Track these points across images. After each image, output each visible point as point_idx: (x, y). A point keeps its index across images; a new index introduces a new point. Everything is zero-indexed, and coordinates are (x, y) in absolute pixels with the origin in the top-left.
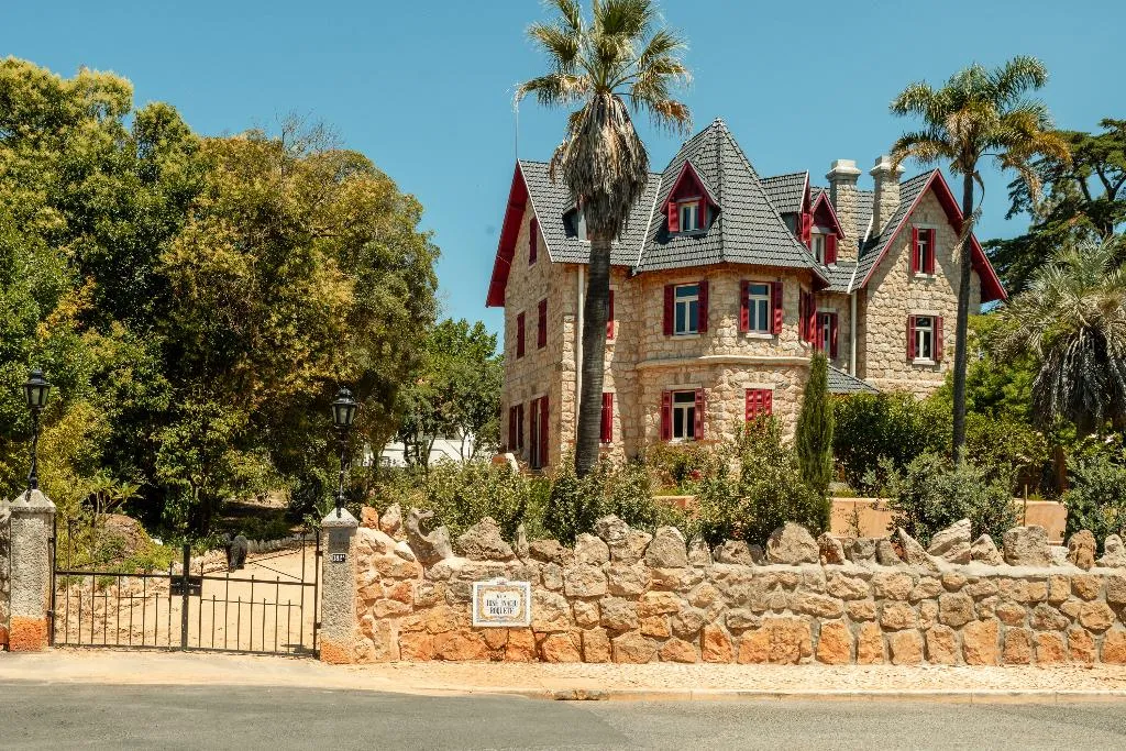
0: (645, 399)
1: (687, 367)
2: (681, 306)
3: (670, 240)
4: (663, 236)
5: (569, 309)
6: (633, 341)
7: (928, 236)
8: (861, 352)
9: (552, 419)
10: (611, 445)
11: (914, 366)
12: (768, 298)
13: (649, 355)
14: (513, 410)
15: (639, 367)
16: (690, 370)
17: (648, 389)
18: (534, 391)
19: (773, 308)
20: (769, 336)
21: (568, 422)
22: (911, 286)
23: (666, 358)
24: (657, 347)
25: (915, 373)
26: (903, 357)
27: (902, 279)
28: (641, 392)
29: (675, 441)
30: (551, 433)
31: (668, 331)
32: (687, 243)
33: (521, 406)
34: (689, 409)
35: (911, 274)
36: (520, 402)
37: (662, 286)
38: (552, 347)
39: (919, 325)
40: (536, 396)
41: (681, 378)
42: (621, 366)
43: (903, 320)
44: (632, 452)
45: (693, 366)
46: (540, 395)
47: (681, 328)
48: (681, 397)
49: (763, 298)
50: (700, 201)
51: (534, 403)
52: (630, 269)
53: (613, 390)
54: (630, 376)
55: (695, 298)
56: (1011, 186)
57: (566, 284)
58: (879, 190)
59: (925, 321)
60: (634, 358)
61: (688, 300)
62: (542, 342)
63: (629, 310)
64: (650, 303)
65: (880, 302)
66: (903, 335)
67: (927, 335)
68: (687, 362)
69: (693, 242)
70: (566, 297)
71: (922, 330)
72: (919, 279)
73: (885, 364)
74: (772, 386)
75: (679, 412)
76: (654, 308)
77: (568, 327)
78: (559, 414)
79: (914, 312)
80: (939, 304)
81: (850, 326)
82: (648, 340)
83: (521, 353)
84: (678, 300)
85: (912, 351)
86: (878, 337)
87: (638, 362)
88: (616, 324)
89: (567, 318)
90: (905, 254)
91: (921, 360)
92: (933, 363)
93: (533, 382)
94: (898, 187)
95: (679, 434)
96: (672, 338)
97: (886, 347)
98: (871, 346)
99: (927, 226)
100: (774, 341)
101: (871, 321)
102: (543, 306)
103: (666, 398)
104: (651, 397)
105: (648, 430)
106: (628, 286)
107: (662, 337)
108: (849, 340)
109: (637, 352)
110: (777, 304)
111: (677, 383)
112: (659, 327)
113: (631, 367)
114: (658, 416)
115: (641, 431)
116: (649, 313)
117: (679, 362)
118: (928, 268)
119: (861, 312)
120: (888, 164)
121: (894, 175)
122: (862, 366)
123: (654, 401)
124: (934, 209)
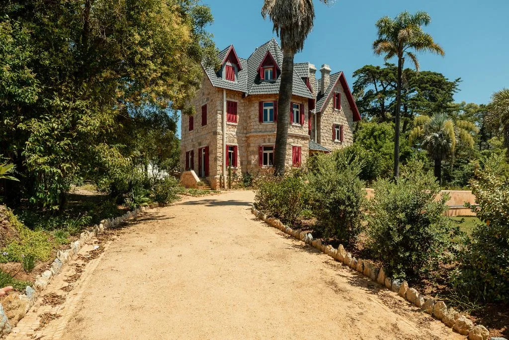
0: (251, 149)
1: (269, 136)
2: (266, 110)
3: (261, 83)
4: (258, 81)
5: (219, 108)
6: (245, 124)
7: (338, 95)
8: (319, 136)
9: (211, 157)
10: (237, 168)
11: (335, 143)
12: (299, 110)
13: (253, 130)
14: (187, 153)
15: (248, 135)
17: (252, 145)
18: (200, 144)
19: (301, 114)
20: (300, 125)
21: (220, 157)
22: (333, 113)
23: (260, 132)
24: (256, 127)
25: (335, 145)
26: (331, 139)
27: (331, 110)
28: (249, 146)
29: (264, 167)
30: (211, 163)
31: (261, 120)
32: (268, 84)
33: (192, 153)
34: (270, 154)
35: (333, 108)
36: (192, 149)
37: (258, 102)
38: (210, 125)
39: (336, 128)
40: (201, 147)
41: (267, 140)
42: (241, 135)
43: (332, 125)
44: (245, 171)
45: (271, 135)
46: (203, 146)
47: (266, 120)
48: (266, 148)
49: (297, 110)
50: (273, 68)
51: (200, 150)
52: (244, 93)
53: (237, 145)
54: (244, 139)
55: (272, 108)
56: (354, 84)
57: (218, 97)
58: (323, 77)
59: (337, 126)
60: (245, 132)
61: (268, 108)
62: (204, 123)
63: (243, 111)
64: (253, 108)
65: (324, 118)
66: (331, 131)
67: (338, 131)
68: (269, 134)
69: (270, 84)
70: (218, 103)
71: (337, 129)
72: (336, 111)
73: (326, 141)
74: (301, 145)
75: (266, 154)
76: (254, 111)
77: (219, 116)
78: (216, 153)
79: (335, 123)
80: (342, 120)
81: (314, 126)
82: (252, 124)
83: (191, 128)
84: (265, 108)
85: (334, 138)
86: (324, 131)
87: (246, 134)
88: (238, 116)
89: (219, 112)
90: (331, 101)
91: (336, 140)
92: (340, 141)
93: (200, 141)
94: (329, 76)
95: (265, 163)
96: (263, 124)
97: (326, 135)
98: (322, 134)
99: (338, 92)
100: (301, 128)
101: (322, 125)
102: (204, 108)
103: (260, 148)
104: (254, 147)
105: (253, 162)
106: (242, 101)
107: (258, 123)
108: (314, 132)
109: (246, 129)
110: (302, 112)
111: (265, 142)
112: (257, 119)
113: (244, 135)
114: (257, 156)
115: (249, 163)
116: (252, 113)
117: (265, 134)
118: (338, 107)
119: (319, 121)
120: (327, 68)
121: (328, 72)
122: (319, 142)
123: (255, 150)
124: (340, 86)
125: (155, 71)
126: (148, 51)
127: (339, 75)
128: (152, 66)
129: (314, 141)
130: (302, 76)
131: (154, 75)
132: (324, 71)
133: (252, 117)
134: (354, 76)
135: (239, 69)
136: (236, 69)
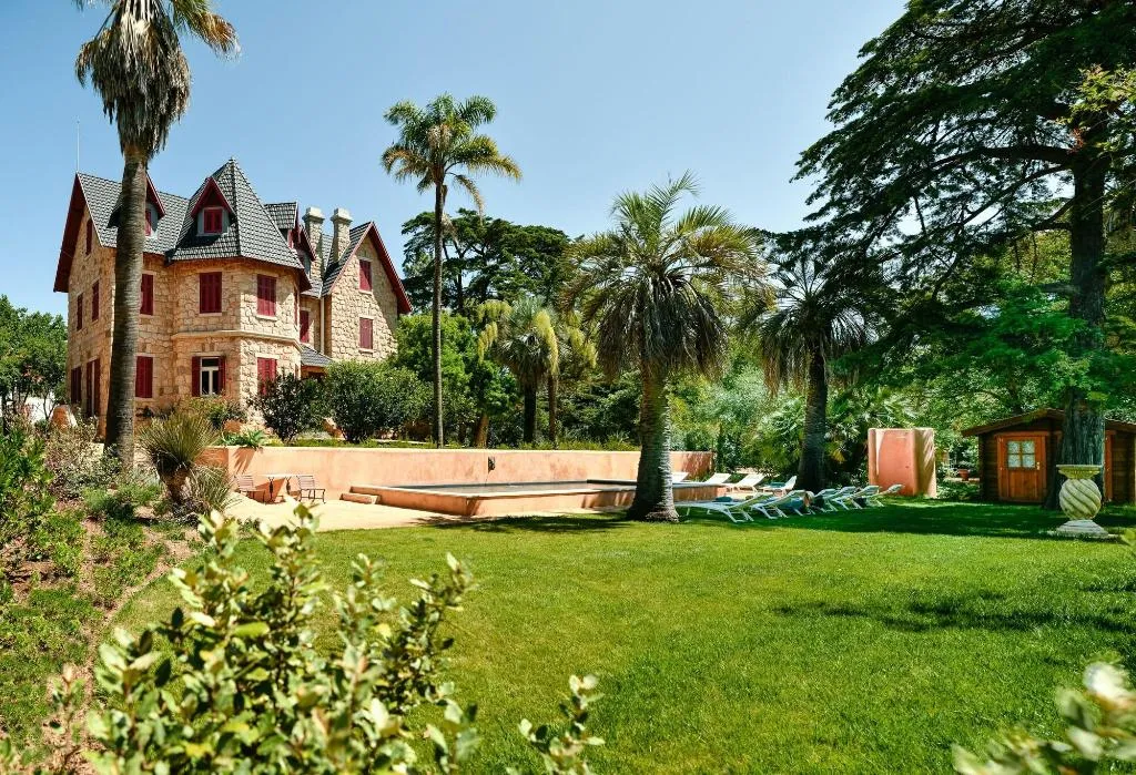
0: (179, 363)
1: (212, 338)
4: (192, 234)
6: (169, 317)
8: (328, 340)
11: (361, 352)
13: (182, 328)
14: (74, 372)
15: (173, 337)
16: (214, 341)
17: (180, 355)
18: (89, 355)
20: (274, 318)
22: (358, 297)
23: (195, 331)
24: (188, 322)
26: (354, 345)
27: (352, 292)
28: (175, 357)
30: (102, 390)
33: (79, 368)
34: (214, 372)
36: (79, 364)
38: (102, 319)
40: (91, 360)
41: (207, 347)
42: (159, 336)
43: (354, 320)
45: (217, 338)
46: (94, 358)
48: (208, 362)
51: (89, 365)
52: (166, 258)
53: (154, 356)
54: (166, 344)
58: (337, 231)
59: (366, 323)
60: (169, 330)
62: (95, 316)
63: (165, 292)
64: (182, 287)
65: (338, 306)
66: (353, 331)
68: (210, 334)
72: (363, 293)
73: (343, 349)
74: (276, 357)
75: (206, 374)
79: (360, 316)
81: (320, 321)
82: (181, 315)
83: (80, 325)
86: (339, 330)
87: (172, 334)
88: (155, 302)
90: (353, 276)
92: (371, 351)
93: (89, 348)
94: (348, 231)
95: (205, 391)
96: (200, 315)
97: (343, 337)
98: (334, 336)
99: (367, 259)
100: (276, 322)
101: (335, 319)
102: (96, 288)
103: (195, 361)
104: (184, 361)
105: (181, 389)
106: (164, 273)
107: (192, 313)
109: (172, 326)
111: (203, 350)
113: (167, 338)
114: (189, 378)
115: (175, 389)
116: (181, 295)
117: (206, 334)
119: (328, 312)
120: (341, 214)
121: (347, 222)
122: (328, 352)
123: (186, 365)
124: (370, 249)
127: (368, 229)
129: (319, 348)
130: (282, 227)
132: (337, 221)
133: (181, 303)
134: (403, 232)
135: (160, 215)
136: (154, 214)
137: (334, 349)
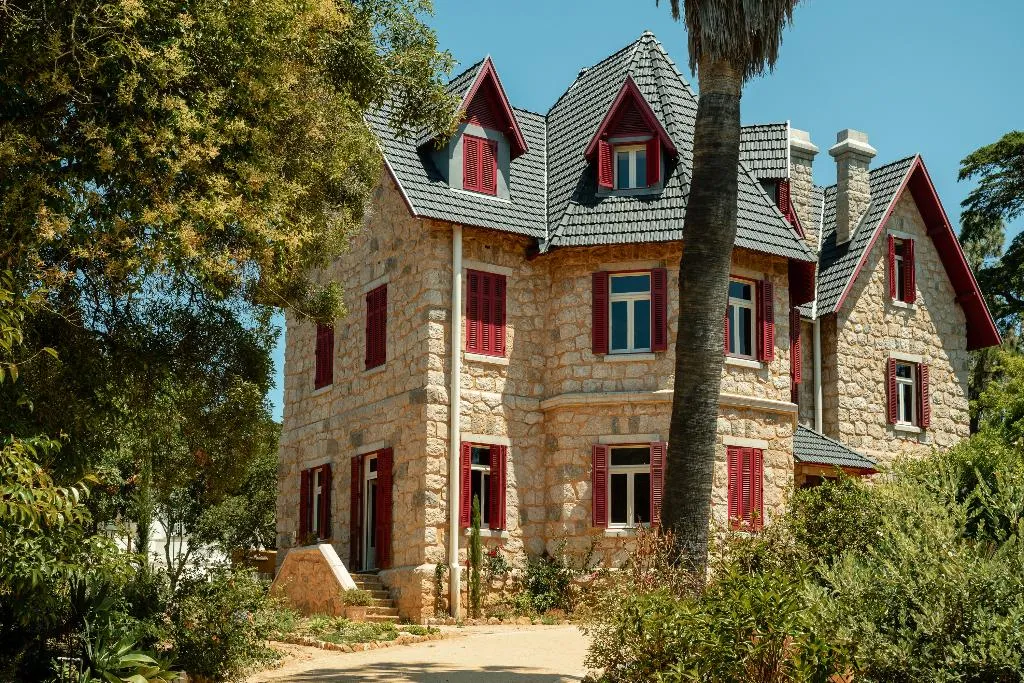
0: (561, 458)
1: (634, 405)
2: (621, 307)
3: (599, 201)
4: (588, 192)
5: (436, 298)
6: (537, 362)
7: (904, 249)
8: (831, 406)
9: (401, 492)
10: (505, 534)
11: (897, 433)
12: (751, 305)
13: (567, 385)
14: (307, 476)
15: (547, 404)
16: (639, 411)
17: (563, 442)
18: (357, 439)
19: (760, 320)
20: (756, 365)
21: (436, 491)
22: (888, 317)
23: (597, 391)
24: (581, 372)
25: (896, 443)
26: (882, 418)
27: (878, 306)
28: (551, 445)
29: (614, 529)
30: (399, 513)
31: (599, 346)
32: (629, 206)
33: (326, 473)
34: (638, 477)
35: (887, 299)
36: (325, 460)
37: (587, 273)
38: (399, 365)
39: (899, 375)
40: (362, 450)
41: (624, 425)
42: (521, 402)
43: (882, 365)
44: (536, 546)
45: (644, 405)
46: (371, 446)
47: (621, 343)
48: (623, 456)
49: (745, 304)
50: (651, 146)
51: (357, 463)
52: (534, 242)
53: (505, 441)
54: (532, 418)
55: (645, 296)
56: (965, 203)
57: (434, 258)
58: (843, 176)
59: (904, 369)
60: (538, 390)
61: (630, 298)
62: (376, 355)
63: (529, 311)
64: (568, 299)
65: (852, 336)
66: (881, 387)
67: (907, 388)
68: (634, 398)
69: (637, 205)
70: (433, 278)
71: (902, 381)
72: (898, 309)
73: (861, 426)
74: (763, 445)
75: (619, 481)
76: (575, 308)
77: (436, 329)
78: (420, 477)
79: (895, 355)
80: (920, 345)
81: (813, 368)
82: (566, 360)
83: (324, 376)
84: (615, 298)
85: (892, 415)
86: (853, 387)
87: (543, 398)
88: (510, 331)
89: (433, 313)
90: (879, 271)
91: (902, 424)
92: (917, 430)
93: (357, 426)
94: (866, 176)
95: (619, 516)
96: (608, 359)
97: (861, 402)
98: (844, 400)
99: (904, 235)
100: (760, 374)
101: (844, 363)
102: (377, 301)
103: (598, 452)
104: (572, 452)
105: (568, 509)
106: (526, 271)
107: (589, 355)
108: (812, 391)
109: (541, 380)
110: (765, 314)
111: (616, 432)
112: (585, 341)
113: (534, 404)
114: (584, 487)
115: (553, 511)
116: (567, 317)
117: (620, 398)
118: (907, 295)
119: (829, 350)
120: (856, 141)
121: (863, 158)
122: (831, 429)
123: (577, 461)
124: (911, 212)
125: (197, 137)
126: (173, 59)
127: (908, 172)
128: (188, 119)
129: (813, 426)
130: (763, 174)
131: (193, 154)
132: (846, 157)
133: (564, 333)
134: (963, 175)
135: (516, 150)
136: (503, 149)
137: (845, 426)
